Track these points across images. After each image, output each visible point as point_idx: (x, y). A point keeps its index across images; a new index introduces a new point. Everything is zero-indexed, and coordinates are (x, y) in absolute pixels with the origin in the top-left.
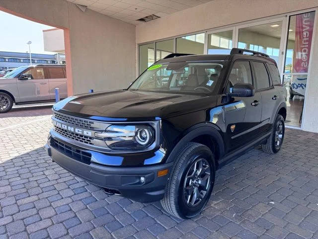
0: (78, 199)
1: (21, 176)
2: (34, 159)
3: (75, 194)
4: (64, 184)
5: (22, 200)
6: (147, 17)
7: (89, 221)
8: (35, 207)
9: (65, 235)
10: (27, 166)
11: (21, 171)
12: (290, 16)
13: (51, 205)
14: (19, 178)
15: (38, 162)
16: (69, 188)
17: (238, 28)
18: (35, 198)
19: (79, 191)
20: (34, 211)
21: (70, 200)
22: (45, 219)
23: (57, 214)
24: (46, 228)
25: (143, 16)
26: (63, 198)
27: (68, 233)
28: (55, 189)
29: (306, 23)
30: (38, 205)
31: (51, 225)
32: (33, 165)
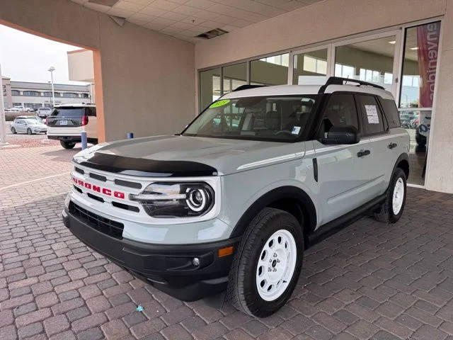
0: (92, 282)
1: (20, 251)
2: (41, 228)
3: (89, 276)
4: (77, 262)
5: (16, 283)
6: (209, 32)
7: (103, 312)
8: (31, 292)
9: (66, 330)
10: (29, 238)
11: (21, 245)
12: (406, 29)
13: (53, 290)
14: (17, 254)
15: (45, 232)
16: (82, 267)
17: (334, 45)
18: (34, 280)
19: (95, 271)
20: (30, 298)
21: (81, 283)
22: (42, 308)
23: (59, 302)
24: (41, 321)
25: (204, 31)
26: (71, 281)
27: (70, 327)
28: (64, 268)
29: (432, 39)
30: (36, 290)
31: (50, 317)
32: (37, 236)
